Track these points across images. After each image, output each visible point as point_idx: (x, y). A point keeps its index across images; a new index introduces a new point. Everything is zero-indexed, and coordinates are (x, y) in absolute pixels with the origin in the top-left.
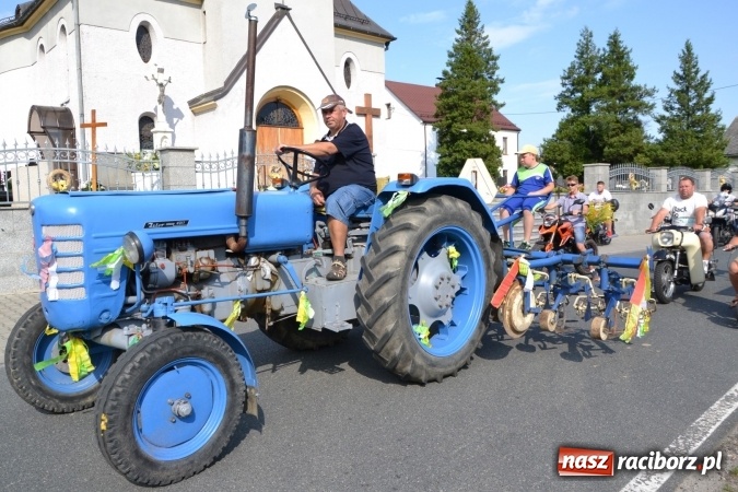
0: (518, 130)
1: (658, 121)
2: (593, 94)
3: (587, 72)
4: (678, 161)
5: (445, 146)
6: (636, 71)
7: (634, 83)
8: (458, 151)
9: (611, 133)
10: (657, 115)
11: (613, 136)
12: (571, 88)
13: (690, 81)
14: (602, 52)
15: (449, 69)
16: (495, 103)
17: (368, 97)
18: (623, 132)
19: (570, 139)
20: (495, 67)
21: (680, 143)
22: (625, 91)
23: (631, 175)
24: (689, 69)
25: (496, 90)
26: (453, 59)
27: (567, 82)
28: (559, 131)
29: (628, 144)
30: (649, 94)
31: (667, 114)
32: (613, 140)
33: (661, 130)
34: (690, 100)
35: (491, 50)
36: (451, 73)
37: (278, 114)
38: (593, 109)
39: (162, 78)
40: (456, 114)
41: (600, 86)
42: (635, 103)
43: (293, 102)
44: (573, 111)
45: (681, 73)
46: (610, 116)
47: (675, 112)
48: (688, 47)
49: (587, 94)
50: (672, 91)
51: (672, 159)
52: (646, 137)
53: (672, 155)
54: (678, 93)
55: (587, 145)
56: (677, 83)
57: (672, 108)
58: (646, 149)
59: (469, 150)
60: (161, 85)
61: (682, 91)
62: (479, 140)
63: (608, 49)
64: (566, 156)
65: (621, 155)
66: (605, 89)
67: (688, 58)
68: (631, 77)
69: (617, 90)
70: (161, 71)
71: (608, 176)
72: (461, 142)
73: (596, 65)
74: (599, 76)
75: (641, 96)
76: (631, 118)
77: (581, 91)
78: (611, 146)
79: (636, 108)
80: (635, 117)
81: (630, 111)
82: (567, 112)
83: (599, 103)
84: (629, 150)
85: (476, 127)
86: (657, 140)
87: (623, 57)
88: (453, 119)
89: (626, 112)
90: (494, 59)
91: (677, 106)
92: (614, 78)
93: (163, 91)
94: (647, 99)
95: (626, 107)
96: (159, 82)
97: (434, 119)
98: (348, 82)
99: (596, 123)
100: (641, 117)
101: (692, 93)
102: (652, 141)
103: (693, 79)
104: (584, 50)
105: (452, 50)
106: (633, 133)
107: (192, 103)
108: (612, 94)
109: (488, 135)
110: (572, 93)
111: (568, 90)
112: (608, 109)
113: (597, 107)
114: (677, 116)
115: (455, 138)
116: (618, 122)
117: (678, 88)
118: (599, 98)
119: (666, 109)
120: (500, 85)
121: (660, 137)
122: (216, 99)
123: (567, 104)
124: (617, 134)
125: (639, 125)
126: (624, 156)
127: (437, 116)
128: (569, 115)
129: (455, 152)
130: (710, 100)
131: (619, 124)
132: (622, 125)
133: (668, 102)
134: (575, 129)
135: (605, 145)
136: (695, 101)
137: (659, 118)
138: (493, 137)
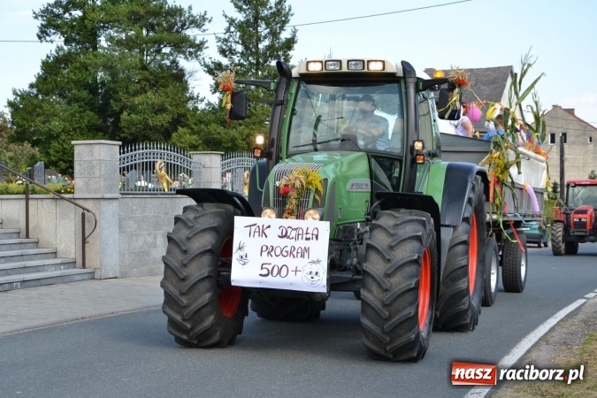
1: (210, 71)
2: (102, 15)
9: (132, 88)
10: (208, 61)
11: (135, 94)
18: (154, 87)
22: (156, 14)
23: (159, 164)
28: (43, 78)
29: (161, 110)
30: (196, 23)
31: (225, 61)
32: (137, 100)
33: (216, 88)
34: (259, 40)
38: (103, 42)
42: (173, 37)
44: (67, 42)
46: (133, 57)
47: (236, 59)
50: (232, 22)
51: (233, 140)
52: (192, 98)
53: (233, 132)
54: (241, 26)
55: (91, 105)
56: (240, 9)
57: (232, 52)
58: (191, 121)
61: (247, 24)
65: (147, 126)
71: (117, 166)
75: (183, 26)
76: (168, 63)
77: (81, 7)
78: (133, 109)
79: (175, 46)
80: (174, 62)
81: (166, 50)
82: (57, 41)
83: (112, 32)
84: (163, 119)
86: (209, 104)
89: (159, 51)
91: (240, 48)
94: (192, 33)
95: (158, 42)
99: (109, 67)
100: (183, 62)
101: (263, 29)
102: (201, 106)
103: (263, 5)
106: (170, 89)
108: (136, 18)
110: (67, 9)
111: (59, 3)
112: (129, 44)
113: (110, 39)
114: (241, 65)
116: (144, 67)
117: (240, 17)
118: (113, 23)
119: (223, 52)
121: (214, 99)
123: (57, 28)
124: (143, 91)
125: (179, 77)
126: (155, 129)
128: (59, 49)
130: (290, 44)
131: (146, 72)
132: (151, 74)
133: (226, 40)
134: (72, 75)
135: (122, 109)
136: (266, 43)
137: (212, 66)
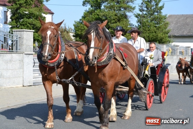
0: (52, 14)
1: (137, 17)
5: (14, 21)
8: (24, 25)
9: (113, 21)
10: (136, 13)
11: (113, 23)
18: (119, 21)
21: (147, 29)
28: (84, 17)
30: (132, 1)
31: (141, 13)
32: (115, 25)
33: (138, 21)
34: (152, 6)
42: (125, 6)
44: (92, 6)
47: (144, 13)
50: (144, 1)
52: (130, 25)
54: (146, 2)
57: (143, 10)
59: (30, 24)
61: (148, 1)
62: (36, 19)
72: (25, 19)
75: (128, 2)
79: (125, 8)
80: (124, 13)
83: (106, 4)
85: (34, 11)
89: (120, 10)
91: (145, 9)
94: (131, 4)
95: (120, 7)
101: (153, 3)
102: (133, 27)
106: (124, 22)
109: (41, 16)
113: (105, 6)
114: (146, 14)
115: (22, 16)
116: (116, 15)
118: (106, 1)
119: (140, 10)
121: (137, 25)
123: (88, 2)
124: (116, 22)
125: (126, 17)
127: (9, 2)
128: (89, 9)
129: (21, 25)
130: (162, 8)
131: (116, 17)
132: (118, 17)
133: (141, 7)
134: (93, 17)
136: (155, 7)
137: (137, 15)
138: (45, 18)
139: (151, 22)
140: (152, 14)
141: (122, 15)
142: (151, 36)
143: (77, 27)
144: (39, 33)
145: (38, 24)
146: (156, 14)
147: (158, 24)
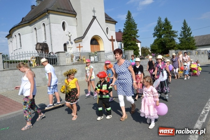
0: (140, 42)
1: (179, 39)
2: (162, 33)
3: (160, 28)
4: (184, 48)
5: (125, 47)
6: (172, 27)
7: (172, 30)
8: (129, 49)
9: (167, 42)
10: (178, 37)
12: (157, 32)
13: (186, 29)
14: (163, 23)
15: (125, 28)
16: (137, 36)
17: (112, 37)
18: (171, 42)
19: (157, 44)
20: (136, 27)
21: (184, 44)
22: (170, 32)
24: (185, 26)
25: (137, 33)
26: (126, 25)
27: (155, 30)
28: (155, 42)
29: (172, 45)
30: (176, 32)
31: (181, 37)
33: (180, 41)
34: (186, 33)
35: (135, 23)
36: (125, 29)
37: (94, 42)
38: (163, 37)
39: (70, 35)
40: (128, 39)
41: (164, 31)
42: (173, 35)
43: (97, 39)
44: (157, 37)
45: (183, 27)
46: (167, 38)
48: (185, 21)
49: (161, 33)
50: (182, 31)
52: (176, 43)
54: (183, 32)
55: (162, 45)
56: (183, 30)
57: (182, 36)
58: (176, 46)
60: (70, 37)
61: (184, 31)
62: (134, 45)
63: (165, 22)
64: (157, 48)
65: (170, 47)
66: (165, 32)
67: (185, 23)
68: (171, 28)
69: (168, 32)
70: (69, 33)
72: (129, 46)
73: (162, 26)
74: (163, 28)
75: (174, 33)
77: (159, 32)
78: (168, 45)
79: (173, 36)
83: (164, 35)
84: (172, 46)
85: (133, 42)
87: (168, 24)
88: (127, 40)
90: (136, 25)
91: (183, 35)
92: (167, 29)
93: (70, 38)
94: (176, 34)
95: (171, 36)
96: (69, 36)
97: (122, 41)
98: (107, 33)
99: (164, 40)
100: (174, 38)
101: (186, 32)
103: (186, 28)
104: (159, 22)
105: (125, 23)
107: (75, 40)
108: (167, 33)
109: (136, 44)
110: (157, 33)
111: (156, 32)
112: (167, 36)
116: (169, 39)
117: (183, 31)
118: (164, 34)
119: (180, 36)
120: (138, 31)
121: (179, 43)
122: (82, 39)
123: (156, 35)
124: (169, 43)
125: (174, 40)
126: (171, 47)
127: (122, 40)
130: (191, 33)
133: (181, 34)
134: (159, 41)
135: (166, 45)
136: (187, 34)
138: (137, 45)
139: (186, 40)
140: (186, 37)
141: (172, 39)
142: (186, 47)
143: (152, 46)
144: (136, 51)
145: (135, 47)
146: (188, 37)
147: (189, 41)
